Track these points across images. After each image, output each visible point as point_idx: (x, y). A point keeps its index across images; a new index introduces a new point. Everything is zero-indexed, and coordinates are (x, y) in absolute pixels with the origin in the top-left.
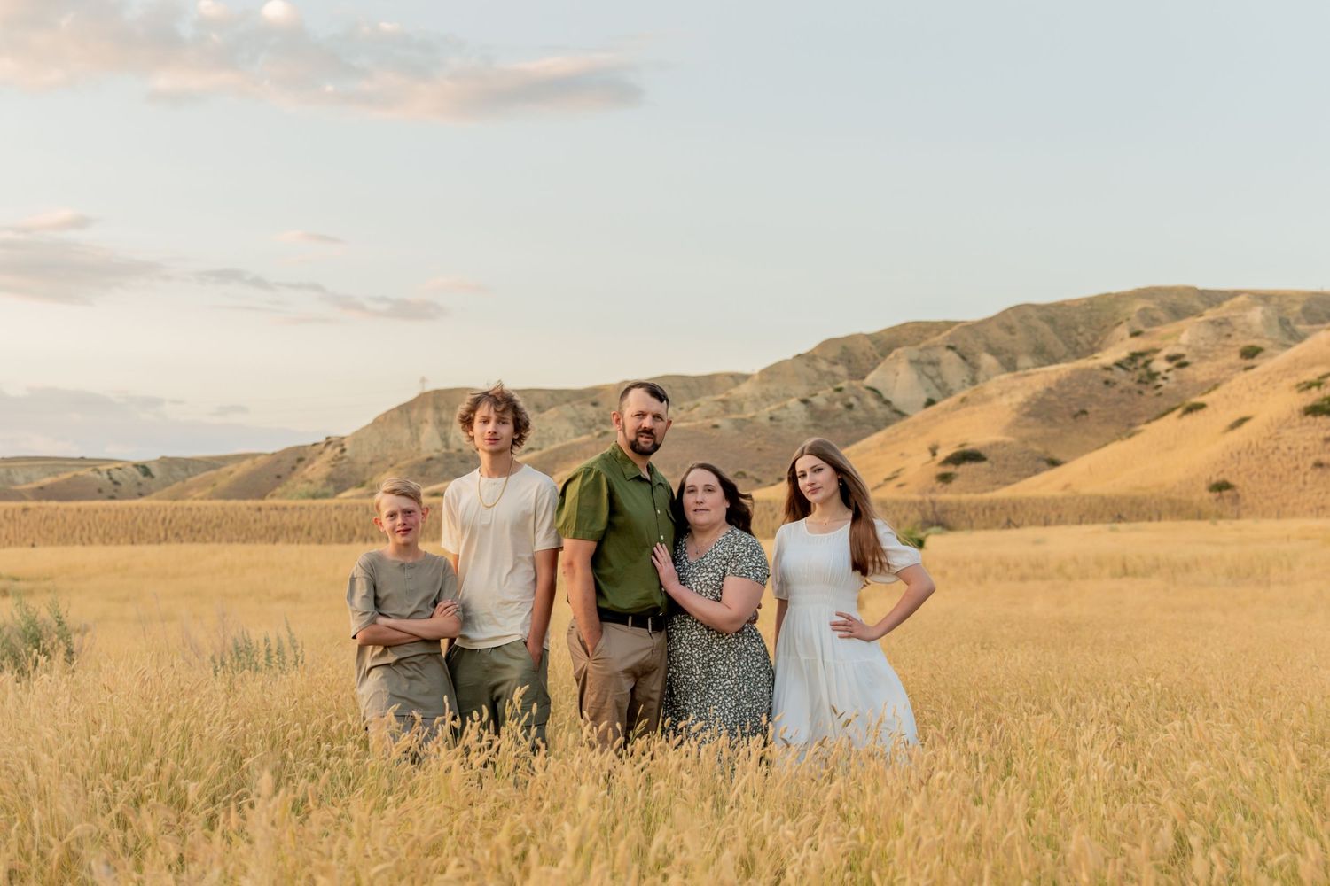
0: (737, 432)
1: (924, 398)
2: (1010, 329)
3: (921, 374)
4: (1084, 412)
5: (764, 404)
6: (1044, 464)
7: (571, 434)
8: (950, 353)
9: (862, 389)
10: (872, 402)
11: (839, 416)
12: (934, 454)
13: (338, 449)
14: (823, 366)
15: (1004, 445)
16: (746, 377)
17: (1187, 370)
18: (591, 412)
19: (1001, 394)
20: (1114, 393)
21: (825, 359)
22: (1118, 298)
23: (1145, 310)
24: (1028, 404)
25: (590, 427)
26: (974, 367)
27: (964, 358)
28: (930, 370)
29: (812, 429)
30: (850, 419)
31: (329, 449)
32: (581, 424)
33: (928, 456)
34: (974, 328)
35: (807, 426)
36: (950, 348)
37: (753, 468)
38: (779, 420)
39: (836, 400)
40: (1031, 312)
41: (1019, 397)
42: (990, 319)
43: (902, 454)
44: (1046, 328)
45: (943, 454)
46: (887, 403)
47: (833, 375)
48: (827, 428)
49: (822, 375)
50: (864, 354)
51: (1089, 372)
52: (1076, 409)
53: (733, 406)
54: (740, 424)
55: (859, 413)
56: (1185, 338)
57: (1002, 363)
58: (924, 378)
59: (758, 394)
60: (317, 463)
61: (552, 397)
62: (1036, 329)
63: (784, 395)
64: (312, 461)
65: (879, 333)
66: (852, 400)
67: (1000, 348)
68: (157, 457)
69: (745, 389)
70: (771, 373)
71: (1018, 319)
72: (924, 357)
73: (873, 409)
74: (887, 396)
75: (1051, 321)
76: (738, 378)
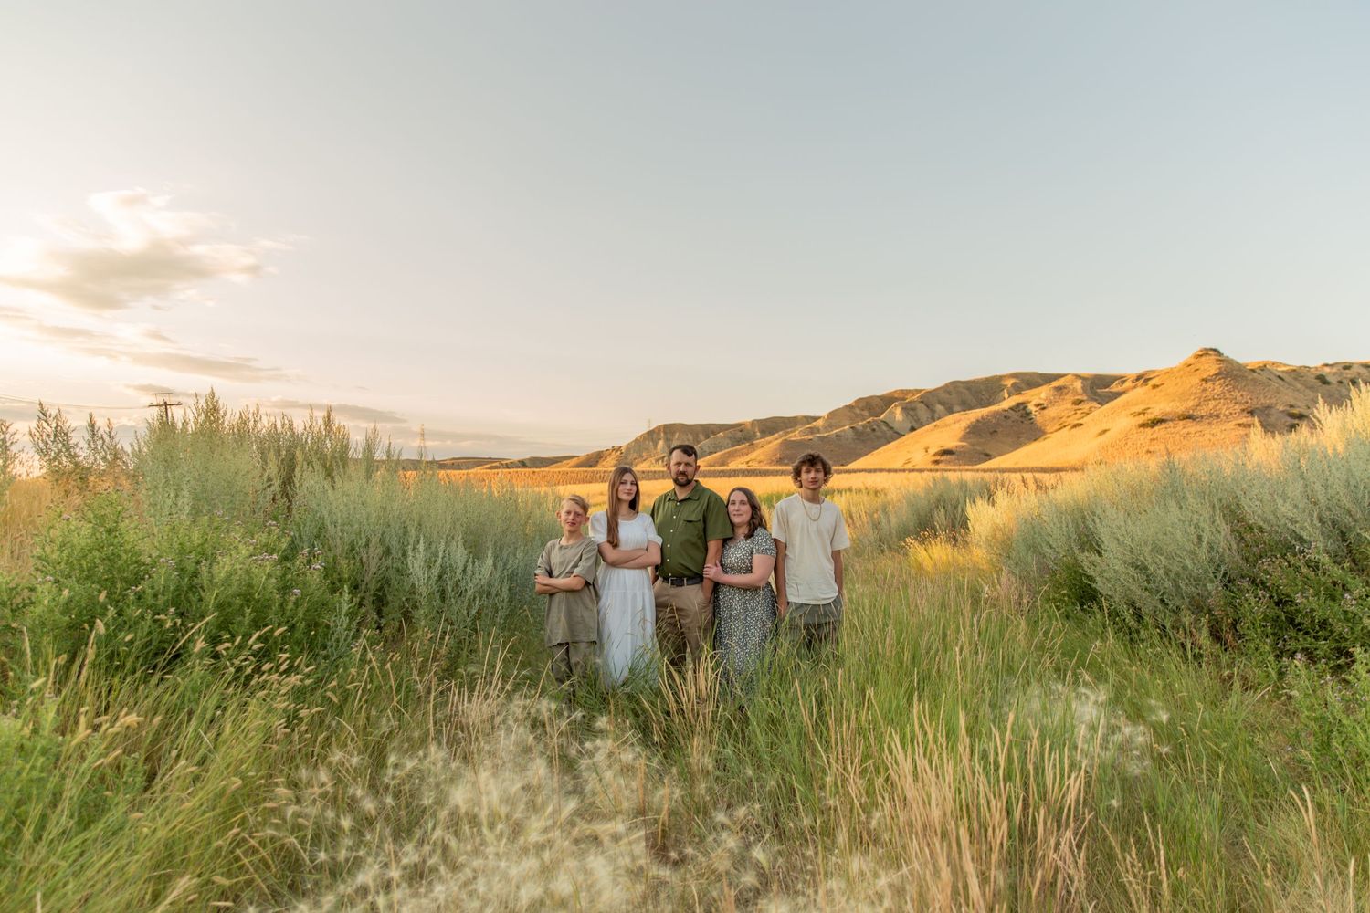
1: (909, 426)
2: (949, 393)
3: (908, 414)
4: (996, 431)
5: (830, 429)
6: (982, 456)
8: (922, 405)
9: (880, 422)
10: (884, 428)
11: (869, 434)
12: (927, 451)
14: (858, 411)
15: (963, 447)
16: (819, 418)
17: (1045, 411)
20: (1010, 422)
21: (859, 408)
22: (1001, 378)
23: (1014, 383)
24: (969, 427)
25: (739, 442)
26: (933, 411)
27: (927, 407)
28: (911, 412)
29: (856, 441)
30: (874, 435)
32: (734, 440)
33: (923, 452)
34: (932, 392)
35: (854, 439)
36: (922, 402)
38: (841, 437)
39: (867, 427)
41: (964, 424)
44: (967, 392)
45: (932, 451)
46: (892, 428)
47: (862, 415)
48: (863, 440)
49: (857, 415)
50: (877, 405)
51: (996, 414)
52: (991, 430)
53: (815, 431)
55: (878, 433)
56: (1043, 396)
57: (946, 409)
58: (909, 416)
59: (827, 425)
60: (609, 459)
61: (719, 428)
62: (962, 393)
64: (606, 458)
65: (883, 395)
66: (875, 427)
67: (945, 402)
69: (820, 422)
70: (833, 414)
71: (953, 387)
72: (909, 406)
73: (884, 431)
74: (891, 425)
75: (968, 389)
76: (815, 419)
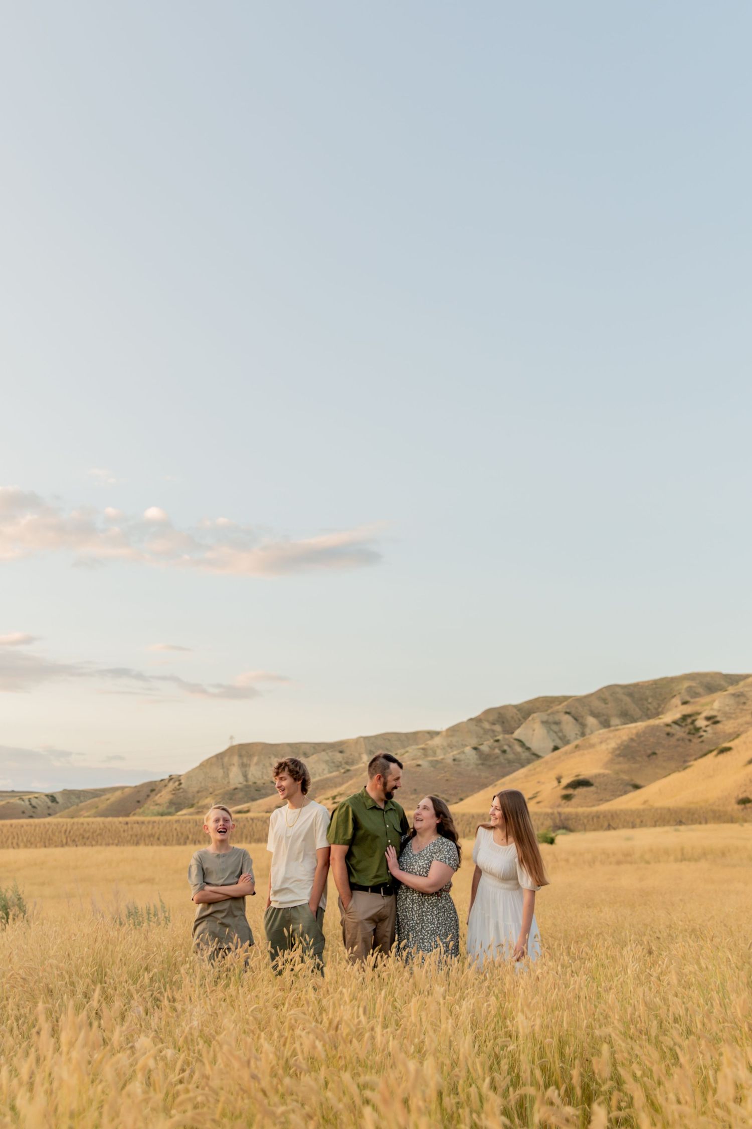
0: (432, 769)
1: (551, 746)
2: (605, 701)
3: (549, 730)
4: (654, 753)
5: (450, 750)
6: (630, 788)
7: (326, 772)
8: (567, 716)
9: (512, 740)
10: (518, 749)
11: (497, 757)
12: (559, 782)
13: (177, 783)
14: (487, 726)
15: (604, 775)
16: (438, 733)
17: (719, 726)
18: (339, 757)
19: (601, 743)
20: (673, 741)
21: (488, 721)
22: (673, 680)
23: (690, 687)
24: (619, 748)
25: (338, 767)
26: (583, 725)
27: (576, 719)
28: (555, 727)
29: (480, 767)
30: (505, 759)
31: (171, 783)
32: (332, 765)
33: (555, 783)
34: (581, 700)
35: (478, 765)
36: (567, 713)
37: (443, 792)
38: (460, 761)
39: (495, 748)
40: (618, 690)
41: (613, 744)
42: (592, 695)
43: (539, 782)
44: (627, 699)
45: (565, 781)
46: (528, 749)
47: (493, 731)
48: (490, 766)
49: (486, 731)
50: (512, 717)
51: (654, 729)
52: (649, 752)
53: (430, 752)
54: (435, 764)
55: (510, 756)
56: (716, 705)
57: (601, 723)
58: (551, 732)
59: (445, 744)
60: (164, 792)
61: (314, 748)
62: (621, 701)
63: (462, 745)
64: (160, 791)
65: (521, 704)
66: (506, 747)
67: (599, 713)
68: (60, 789)
69: (437, 741)
70: (454, 730)
71: (609, 694)
72: (551, 719)
73: (519, 753)
74: (528, 744)
75: (631, 695)
76: (432, 734)
